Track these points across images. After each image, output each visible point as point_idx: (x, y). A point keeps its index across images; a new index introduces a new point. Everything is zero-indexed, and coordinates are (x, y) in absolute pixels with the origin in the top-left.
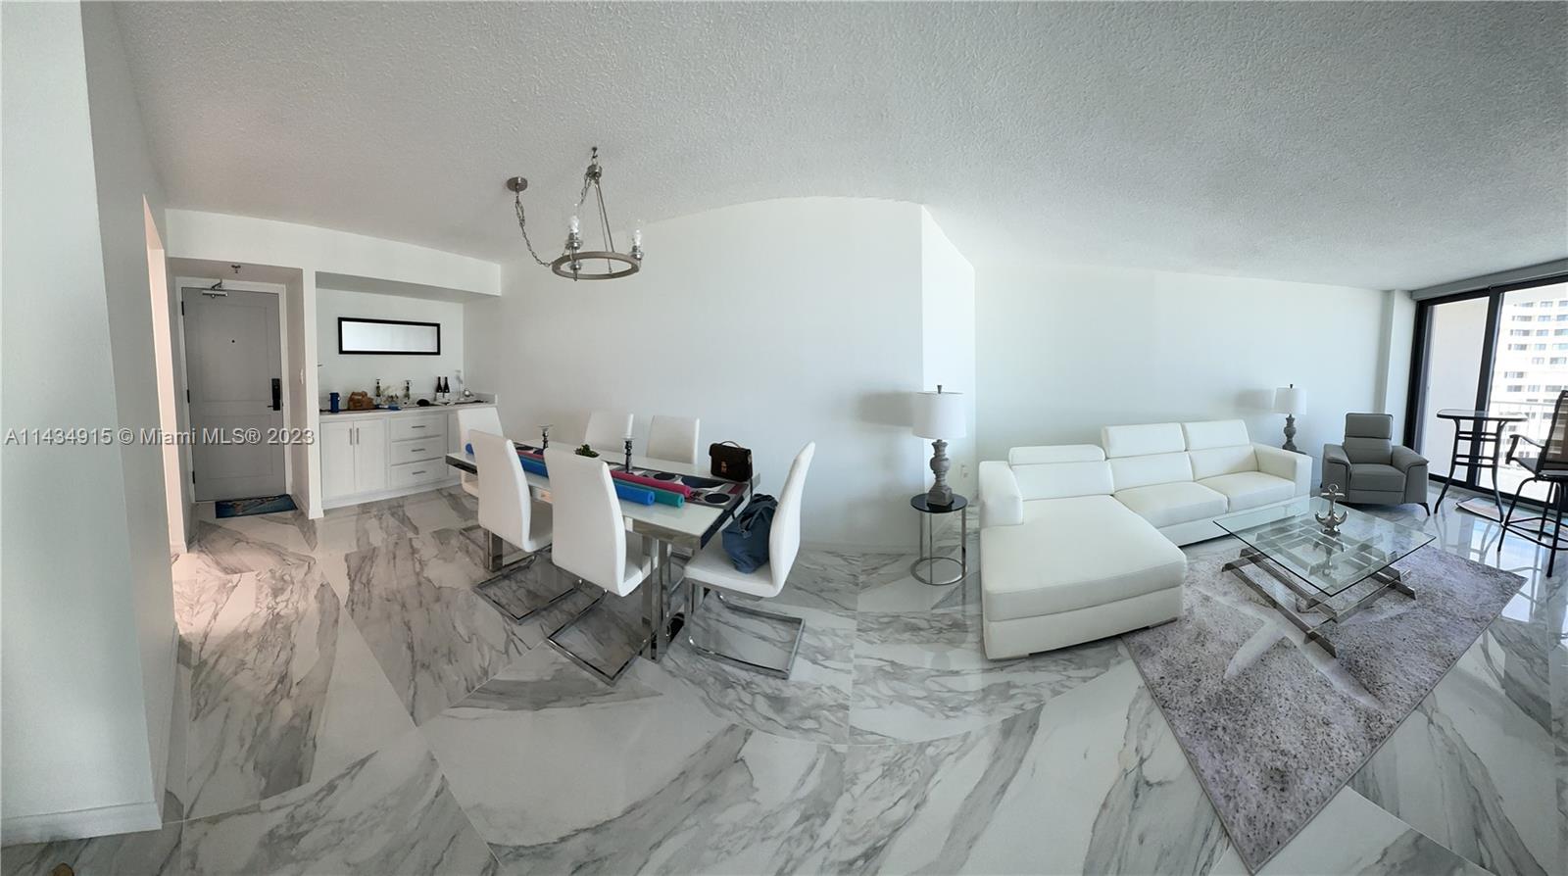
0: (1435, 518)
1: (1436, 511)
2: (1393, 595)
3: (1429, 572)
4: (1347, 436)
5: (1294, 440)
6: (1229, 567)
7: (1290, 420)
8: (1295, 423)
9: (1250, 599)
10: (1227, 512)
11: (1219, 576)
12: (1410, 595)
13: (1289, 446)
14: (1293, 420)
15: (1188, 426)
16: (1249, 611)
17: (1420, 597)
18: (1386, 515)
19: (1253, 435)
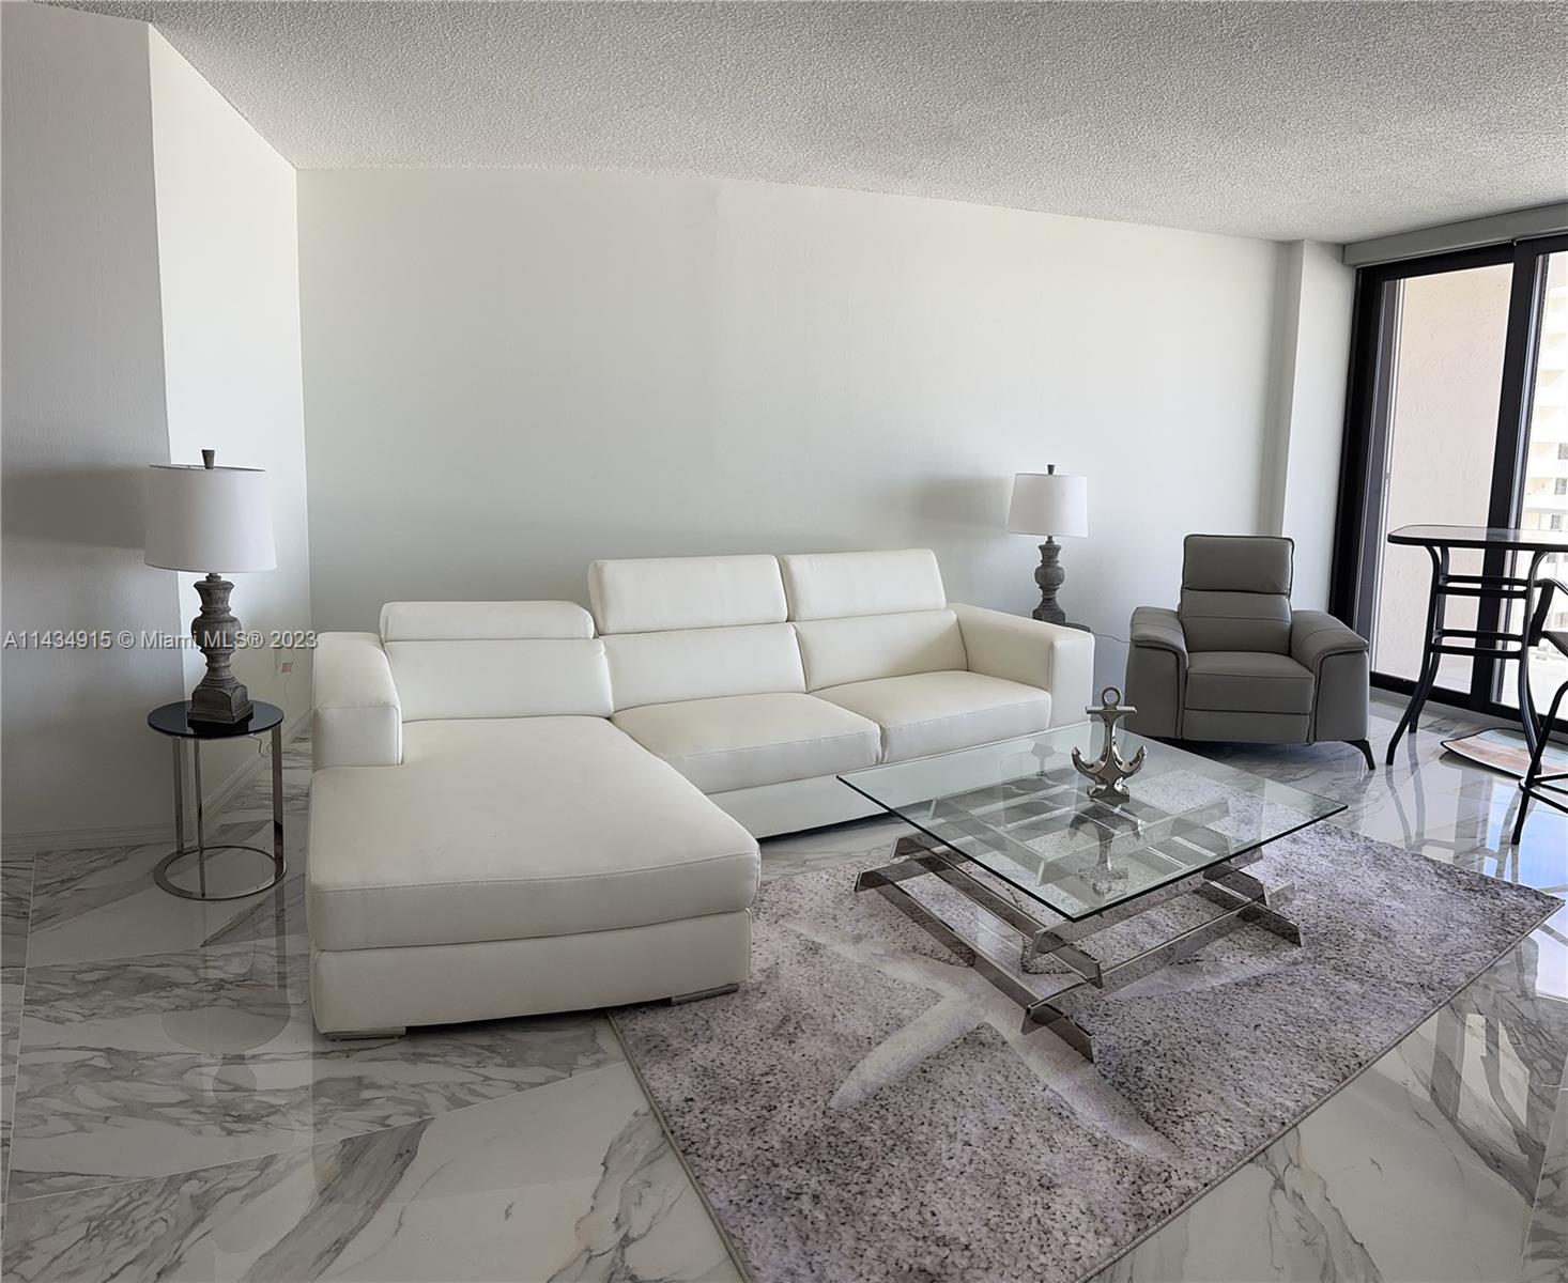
0: (1389, 773)
1: (1390, 761)
2: (1252, 936)
3: (1345, 887)
4: (1186, 588)
5: (1061, 597)
6: (870, 880)
7: (1049, 551)
8: (1061, 557)
9: (915, 949)
10: (880, 762)
11: (847, 903)
12: (1290, 935)
13: (1048, 611)
14: (1057, 549)
15: (799, 564)
16: (909, 974)
17: (1313, 942)
18: (1270, 769)
19: (956, 588)
